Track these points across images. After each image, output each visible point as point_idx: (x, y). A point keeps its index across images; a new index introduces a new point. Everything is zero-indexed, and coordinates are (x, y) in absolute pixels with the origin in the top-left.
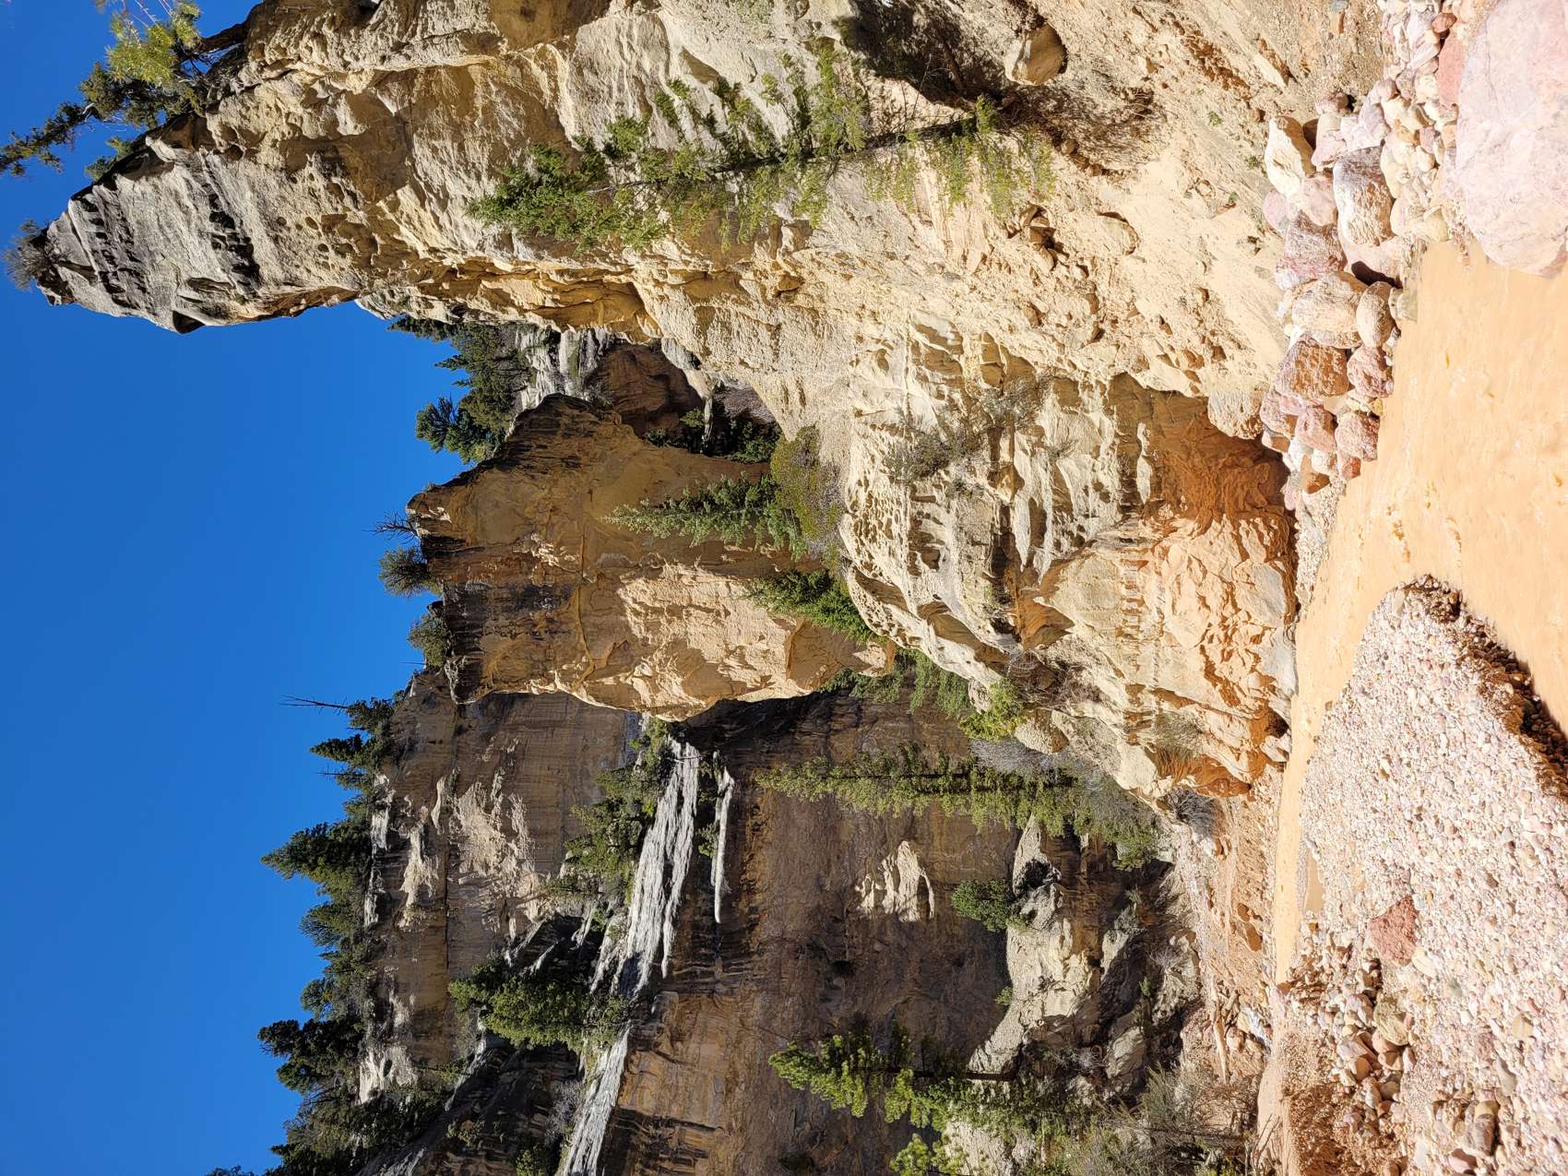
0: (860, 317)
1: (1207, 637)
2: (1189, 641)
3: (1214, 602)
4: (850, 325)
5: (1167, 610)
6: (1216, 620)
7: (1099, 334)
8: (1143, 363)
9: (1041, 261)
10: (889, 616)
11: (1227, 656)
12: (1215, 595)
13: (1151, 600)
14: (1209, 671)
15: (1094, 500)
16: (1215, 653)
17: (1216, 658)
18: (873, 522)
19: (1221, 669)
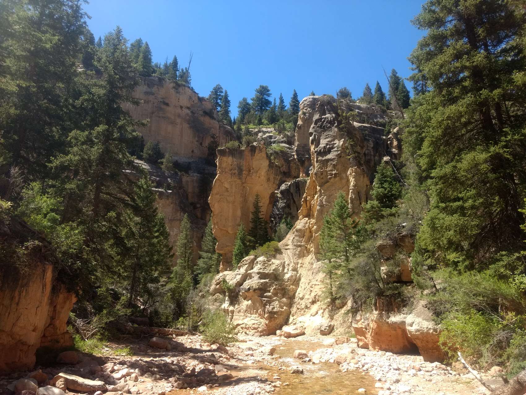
0: (301, 263)
1: (246, 324)
2: (245, 321)
3: (253, 326)
4: (300, 261)
5: (251, 318)
6: (250, 326)
7: (298, 309)
8: (293, 316)
9: (310, 300)
10: (245, 264)
11: (242, 328)
12: (256, 326)
13: (253, 316)
14: (238, 325)
15: (271, 307)
16: (243, 326)
17: (241, 326)
18: (266, 265)
19: (239, 327)
